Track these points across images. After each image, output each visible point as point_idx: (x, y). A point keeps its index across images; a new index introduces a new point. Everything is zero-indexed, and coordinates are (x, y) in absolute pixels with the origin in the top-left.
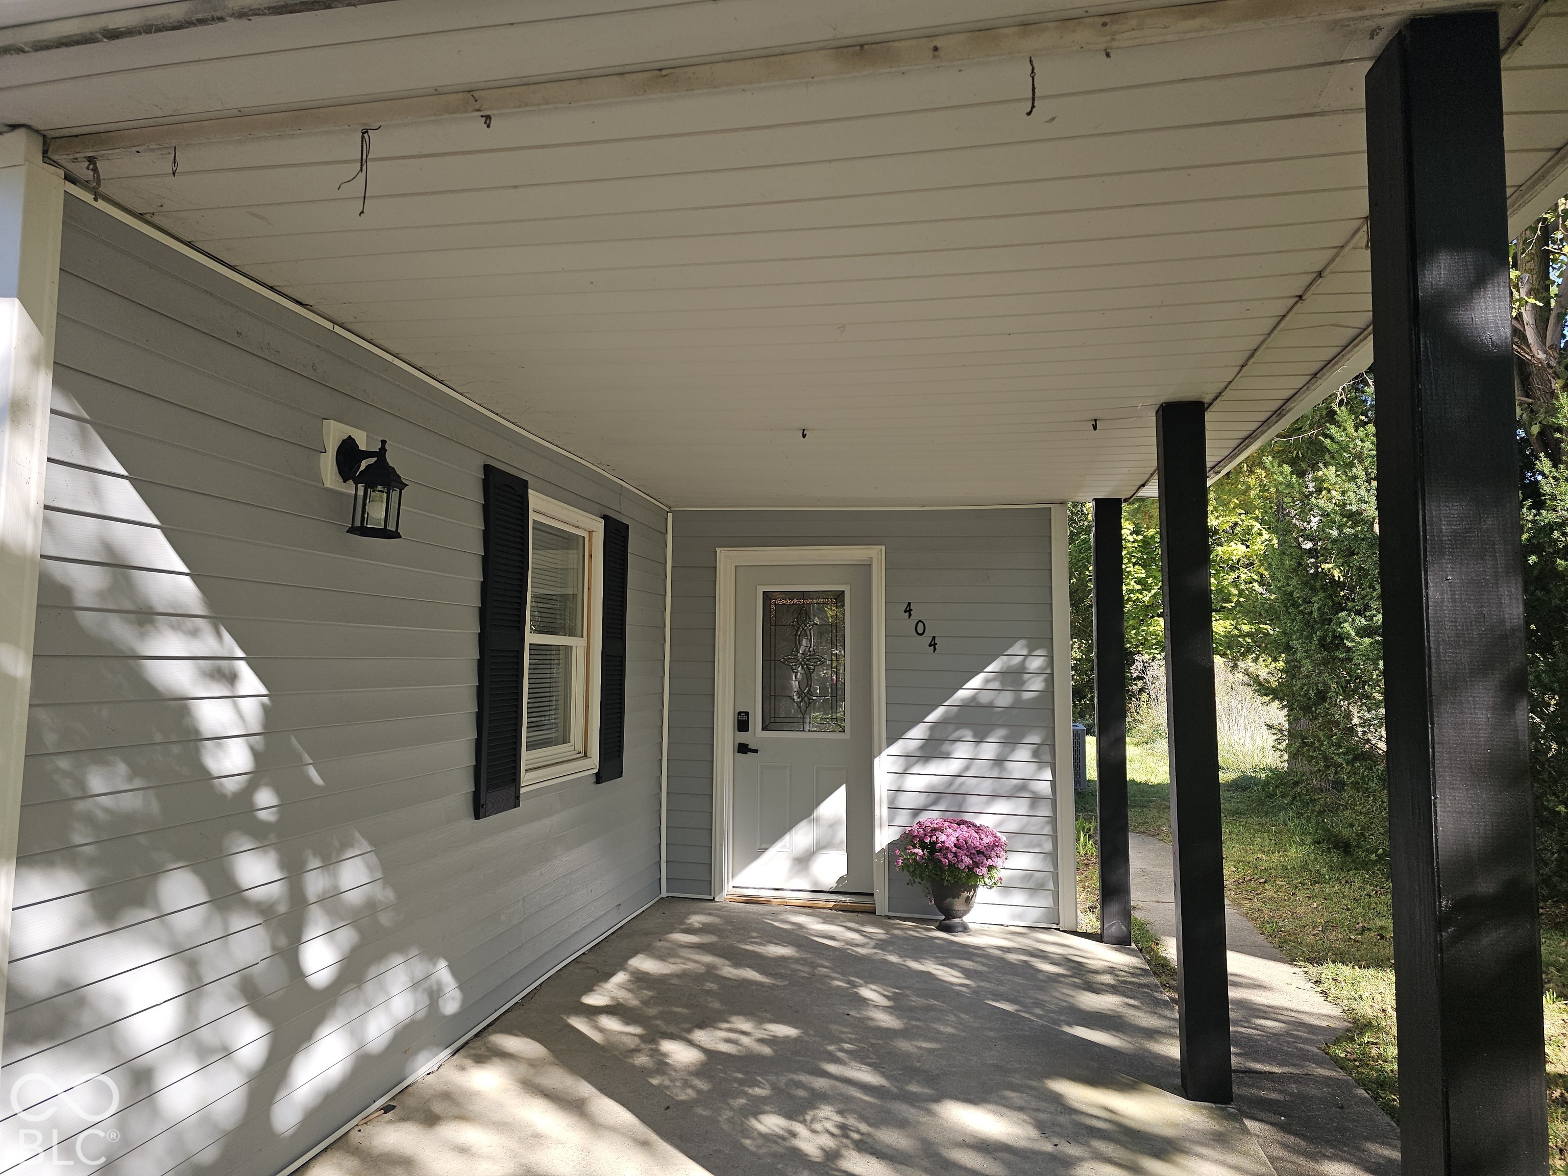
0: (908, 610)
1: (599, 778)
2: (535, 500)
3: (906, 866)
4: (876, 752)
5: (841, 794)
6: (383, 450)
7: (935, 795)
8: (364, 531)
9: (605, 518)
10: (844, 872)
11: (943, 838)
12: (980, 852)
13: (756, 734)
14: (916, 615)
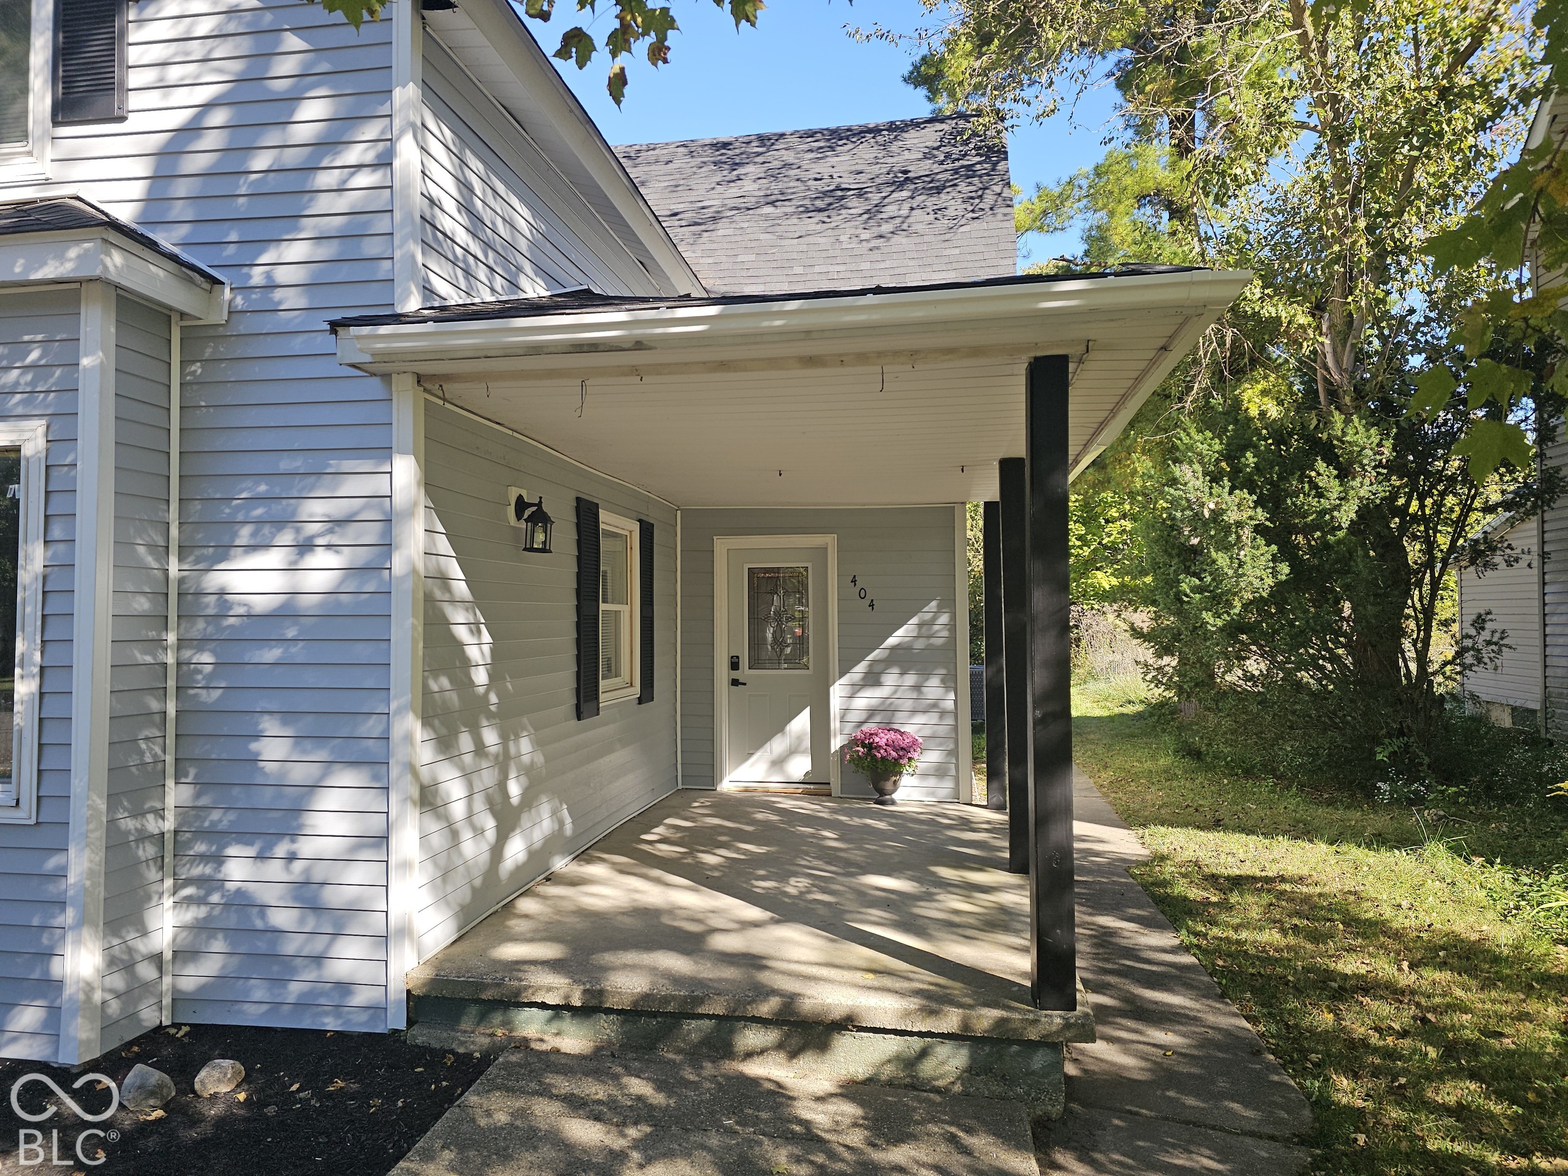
0: (854, 581)
1: (640, 701)
2: (603, 515)
3: (852, 760)
4: (831, 681)
5: (806, 713)
6: (540, 502)
7: (872, 712)
8: (532, 549)
9: (640, 521)
10: (809, 768)
11: (877, 739)
12: (902, 749)
13: (745, 672)
14: (859, 584)
